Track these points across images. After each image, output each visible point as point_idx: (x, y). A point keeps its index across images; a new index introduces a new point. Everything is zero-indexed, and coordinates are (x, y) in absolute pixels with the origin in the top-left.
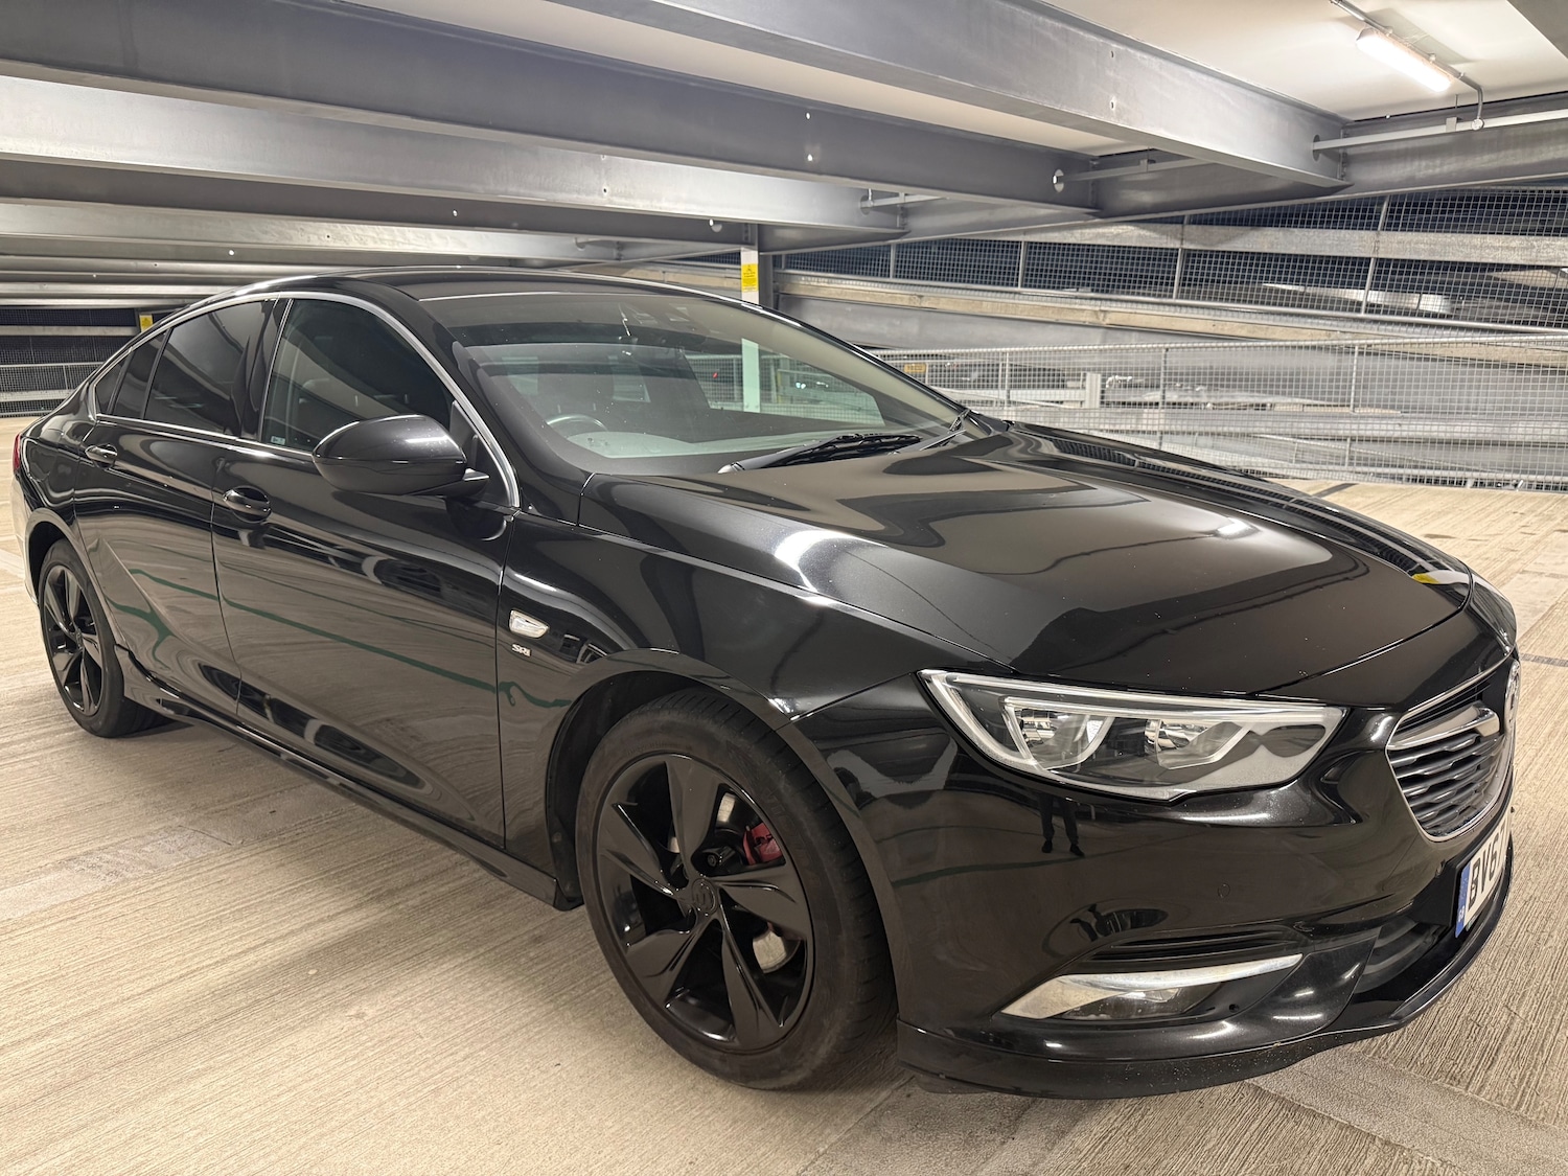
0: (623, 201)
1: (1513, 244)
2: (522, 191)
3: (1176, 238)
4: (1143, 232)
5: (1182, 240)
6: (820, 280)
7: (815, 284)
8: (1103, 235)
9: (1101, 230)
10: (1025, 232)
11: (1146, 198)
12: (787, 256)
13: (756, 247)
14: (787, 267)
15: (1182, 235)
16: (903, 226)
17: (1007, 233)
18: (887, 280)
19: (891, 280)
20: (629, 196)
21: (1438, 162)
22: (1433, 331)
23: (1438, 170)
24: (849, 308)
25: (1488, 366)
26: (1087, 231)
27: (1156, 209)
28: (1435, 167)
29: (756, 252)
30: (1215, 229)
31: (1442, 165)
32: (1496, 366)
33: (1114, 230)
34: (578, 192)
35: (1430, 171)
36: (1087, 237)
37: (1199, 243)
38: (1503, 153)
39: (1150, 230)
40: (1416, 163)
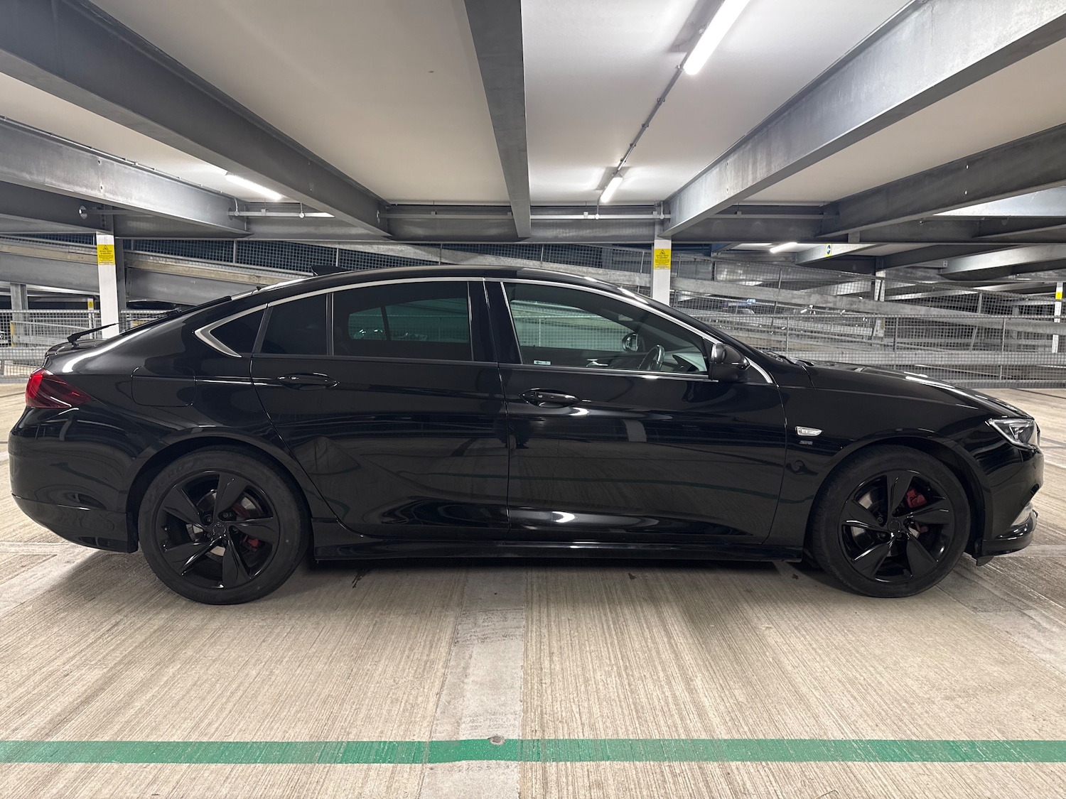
0: (111, 196)
1: (600, 272)
2: (54, 182)
3: (437, 256)
4: (417, 251)
5: (441, 257)
6: (168, 260)
7: (164, 262)
8: (392, 250)
9: (391, 247)
10: (339, 243)
11: (420, 232)
12: (136, 241)
13: (113, 233)
14: (135, 249)
15: (440, 254)
16: (248, 230)
17: (327, 243)
18: (231, 264)
19: (234, 264)
20: (114, 193)
21: (567, 231)
22: (567, 312)
23: (568, 235)
24: (194, 281)
25: (592, 329)
26: (382, 246)
27: (425, 238)
28: (566, 233)
29: (113, 237)
30: (459, 253)
31: (569, 233)
32: (595, 329)
33: (399, 248)
34: (87, 187)
35: (564, 235)
36: (382, 250)
37: (451, 260)
38: (594, 230)
39: (422, 250)
40: (558, 230)
